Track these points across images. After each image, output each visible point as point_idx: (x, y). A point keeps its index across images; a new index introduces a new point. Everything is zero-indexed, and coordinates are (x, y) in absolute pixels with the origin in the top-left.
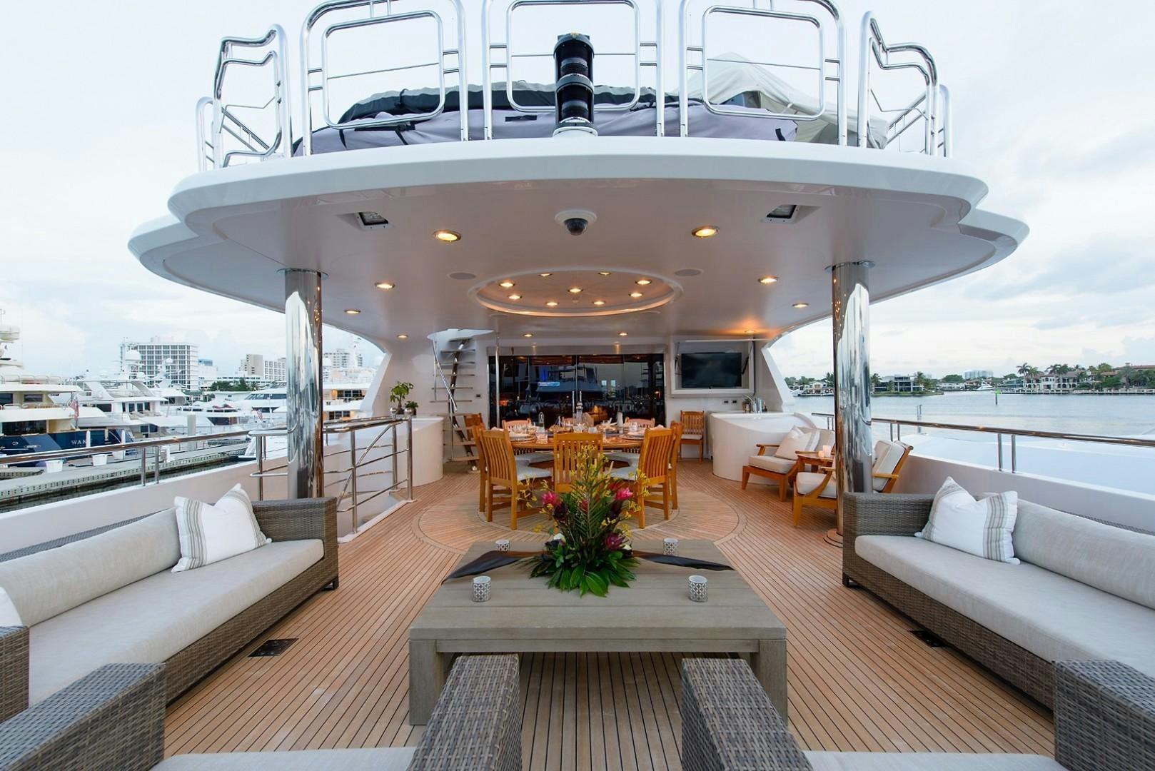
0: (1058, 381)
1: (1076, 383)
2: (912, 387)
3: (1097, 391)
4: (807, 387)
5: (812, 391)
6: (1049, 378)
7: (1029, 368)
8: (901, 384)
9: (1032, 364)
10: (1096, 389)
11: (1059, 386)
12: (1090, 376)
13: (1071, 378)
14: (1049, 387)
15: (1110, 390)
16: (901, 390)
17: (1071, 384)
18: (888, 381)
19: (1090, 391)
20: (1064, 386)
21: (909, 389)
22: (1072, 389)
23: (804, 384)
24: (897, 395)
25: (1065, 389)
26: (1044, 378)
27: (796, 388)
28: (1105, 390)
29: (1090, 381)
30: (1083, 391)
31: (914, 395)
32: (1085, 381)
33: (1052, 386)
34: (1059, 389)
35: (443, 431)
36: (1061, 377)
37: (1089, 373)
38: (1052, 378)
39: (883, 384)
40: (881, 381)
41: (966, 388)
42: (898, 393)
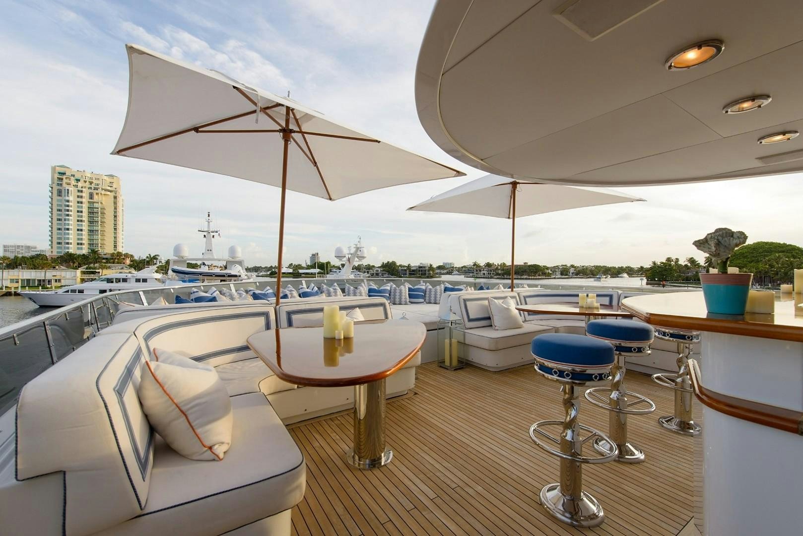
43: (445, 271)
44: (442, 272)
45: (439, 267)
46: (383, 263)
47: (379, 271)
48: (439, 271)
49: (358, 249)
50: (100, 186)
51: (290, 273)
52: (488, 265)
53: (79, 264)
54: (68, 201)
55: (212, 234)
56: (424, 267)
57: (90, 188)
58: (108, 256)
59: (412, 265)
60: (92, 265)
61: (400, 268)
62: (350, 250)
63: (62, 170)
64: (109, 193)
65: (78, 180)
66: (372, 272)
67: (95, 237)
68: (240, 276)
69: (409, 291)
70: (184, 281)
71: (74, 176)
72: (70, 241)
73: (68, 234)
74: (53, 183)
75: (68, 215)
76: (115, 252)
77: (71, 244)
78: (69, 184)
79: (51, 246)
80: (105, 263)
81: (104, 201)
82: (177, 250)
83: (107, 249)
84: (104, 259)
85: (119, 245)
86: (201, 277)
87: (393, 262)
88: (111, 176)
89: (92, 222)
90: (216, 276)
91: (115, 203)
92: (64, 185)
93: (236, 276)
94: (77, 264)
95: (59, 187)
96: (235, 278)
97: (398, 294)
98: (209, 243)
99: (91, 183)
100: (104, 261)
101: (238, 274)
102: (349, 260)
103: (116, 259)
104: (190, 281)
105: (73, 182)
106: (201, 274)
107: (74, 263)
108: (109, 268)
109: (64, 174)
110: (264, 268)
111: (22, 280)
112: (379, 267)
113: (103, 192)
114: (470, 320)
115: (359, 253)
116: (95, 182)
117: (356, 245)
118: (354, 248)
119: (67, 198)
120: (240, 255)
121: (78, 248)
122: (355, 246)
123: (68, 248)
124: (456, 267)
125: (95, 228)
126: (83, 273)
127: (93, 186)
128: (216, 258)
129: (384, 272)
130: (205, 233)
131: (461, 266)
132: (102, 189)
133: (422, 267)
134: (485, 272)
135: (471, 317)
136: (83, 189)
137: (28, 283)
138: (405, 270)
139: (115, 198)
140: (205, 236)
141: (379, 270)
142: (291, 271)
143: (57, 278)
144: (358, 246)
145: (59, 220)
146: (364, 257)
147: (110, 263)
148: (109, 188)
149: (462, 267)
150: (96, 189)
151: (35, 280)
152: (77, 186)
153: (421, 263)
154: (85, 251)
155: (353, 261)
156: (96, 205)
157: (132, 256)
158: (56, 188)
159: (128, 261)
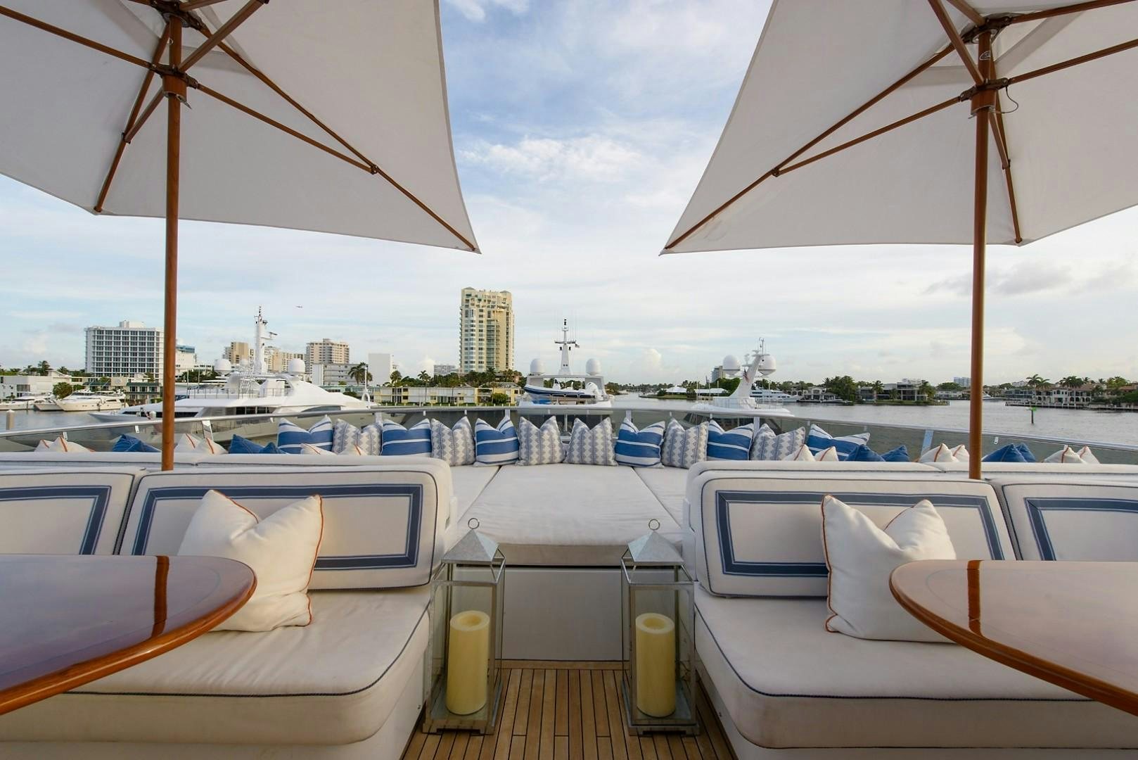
0: (1071, 394)
1: (1090, 397)
2: (916, 395)
3: (1115, 407)
4: (805, 392)
5: (810, 397)
6: (1061, 391)
7: (1040, 380)
8: (904, 392)
9: (1043, 376)
10: (1114, 404)
11: (1072, 399)
12: (1106, 390)
13: (1085, 392)
14: (1060, 400)
15: (1130, 406)
16: (904, 398)
17: (1085, 398)
18: (891, 389)
19: (1107, 406)
20: (1077, 400)
21: (912, 398)
22: (1085, 403)
23: (802, 389)
24: (900, 404)
25: (1078, 403)
26: (1056, 391)
27: (795, 393)
28: (1124, 406)
29: (1106, 396)
30: (1100, 406)
31: (918, 404)
32: (1100, 396)
33: (1064, 399)
34: (1072, 402)
36: (1075, 390)
37: (1105, 387)
38: (1064, 391)
39: (886, 392)
40: (884, 389)
41: (963, 397)
42: (901, 402)
43: (959, 394)
44: (952, 394)
45: (945, 387)
46: (827, 379)
47: (821, 392)
48: (944, 393)
49: (759, 357)
50: (496, 304)
51: (683, 394)
52: (1072, 382)
53: (480, 382)
54: (472, 321)
55: (569, 345)
56: (910, 386)
57: (488, 307)
58: (501, 374)
59: (884, 382)
60: (487, 384)
61: (859, 387)
62: (747, 360)
63: (468, 292)
64: (502, 310)
65: (480, 300)
66: (807, 394)
67: (492, 355)
68: (594, 397)
69: (709, 439)
70: (535, 402)
71: (476, 296)
72: (474, 360)
73: (472, 353)
74: (462, 305)
75: (472, 335)
76: (507, 370)
77: (474, 362)
78: (473, 305)
79: (461, 364)
80: (498, 381)
81: (500, 318)
82: (534, 365)
83: (501, 368)
84: (498, 377)
85: (510, 362)
86: (552, 397)
87: (846, 377)
88: (504, 292)
89: (489, 340)
90: (568, 396)
91: (507, 319)
92: (470, 306)
93: (589, 397)
94: (478, 382)
95: (467, 309)
96: (590, 400)
97: (678, 445)
98: (565, 357)
99: (489, 301)
100: (498, 379)
101: (592, 394)
102: (745, 373)
103: (508, 376)
104: (541, 402)
105: (476, 303)
106: (551, 394)
107: (476, 381)
108: (500, 386)
109: (470, 295)
110: (653, 387)
111: (438, 397)
112: (819, 386)
113: (498, 309)
114: (730, 566)
115: (761, 363)
116: (492, 300)
117: (757, 352)
118: (754, 356)
119: (472, 319)
120: (600, 371)
121: (480, 367)
122: (755, 353)
123: (472, 367)
124: (985, 387)
125: (492, 347)
126: (480, 391)
127: (491, 304)
128: (572, 374)
129: (829, 394)
130: (562, 345)
131: (997, 383)
132: (498, 307)
133: (904, 386)
134: (1063, 396)
135: (740, 556)
136: (484, 309)
137: (442, 401)
138: (871, 391)
139: (507, 314)
140: (561, 348)
141: (821, 390)
142: (684, 390)
143: (461, 396)
144: (760, 353)
145: (466, 340)
146: (772, 371)
147: (503, 381)
148: (503, 305)
149: (1002, 387)
150: (493, 307)
151: (446, 397)
152: (478, 306)
153: (905, 380)
154: (484, 370)
155: (753, 376)
156: (493, 323)
157: (520, 374)
158: (464, 309)
159: (517, 380)
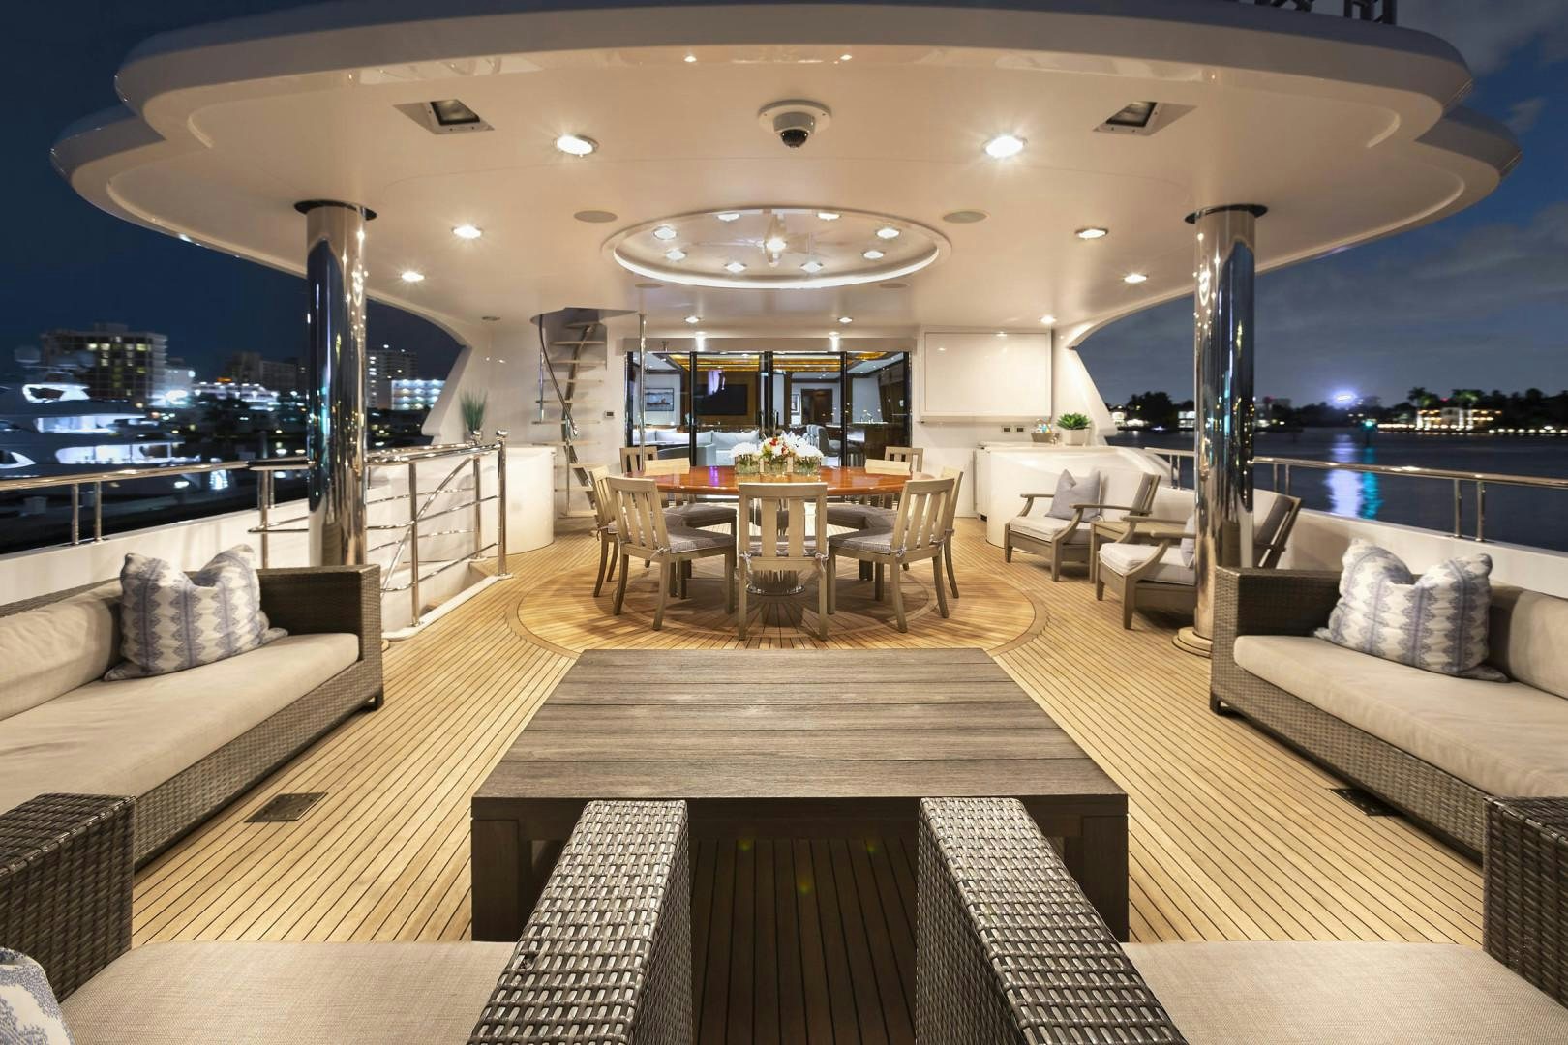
35: (555, 468)
